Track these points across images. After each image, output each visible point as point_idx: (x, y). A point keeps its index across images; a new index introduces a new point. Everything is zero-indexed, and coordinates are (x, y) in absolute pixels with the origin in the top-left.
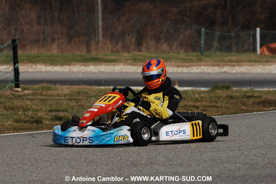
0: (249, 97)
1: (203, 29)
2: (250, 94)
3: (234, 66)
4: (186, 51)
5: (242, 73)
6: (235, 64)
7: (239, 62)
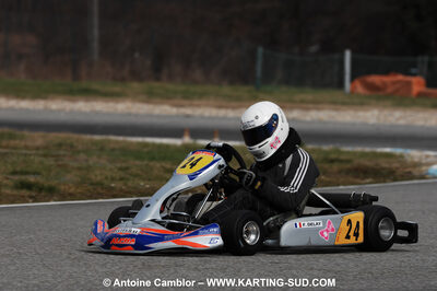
0: (332, 161)
1: (260, 50)
2: (333, 156)
3: (308, 109)
4: (232, 83)
5: (320, 121)
6: (311, 106)
7: (317, 104)
